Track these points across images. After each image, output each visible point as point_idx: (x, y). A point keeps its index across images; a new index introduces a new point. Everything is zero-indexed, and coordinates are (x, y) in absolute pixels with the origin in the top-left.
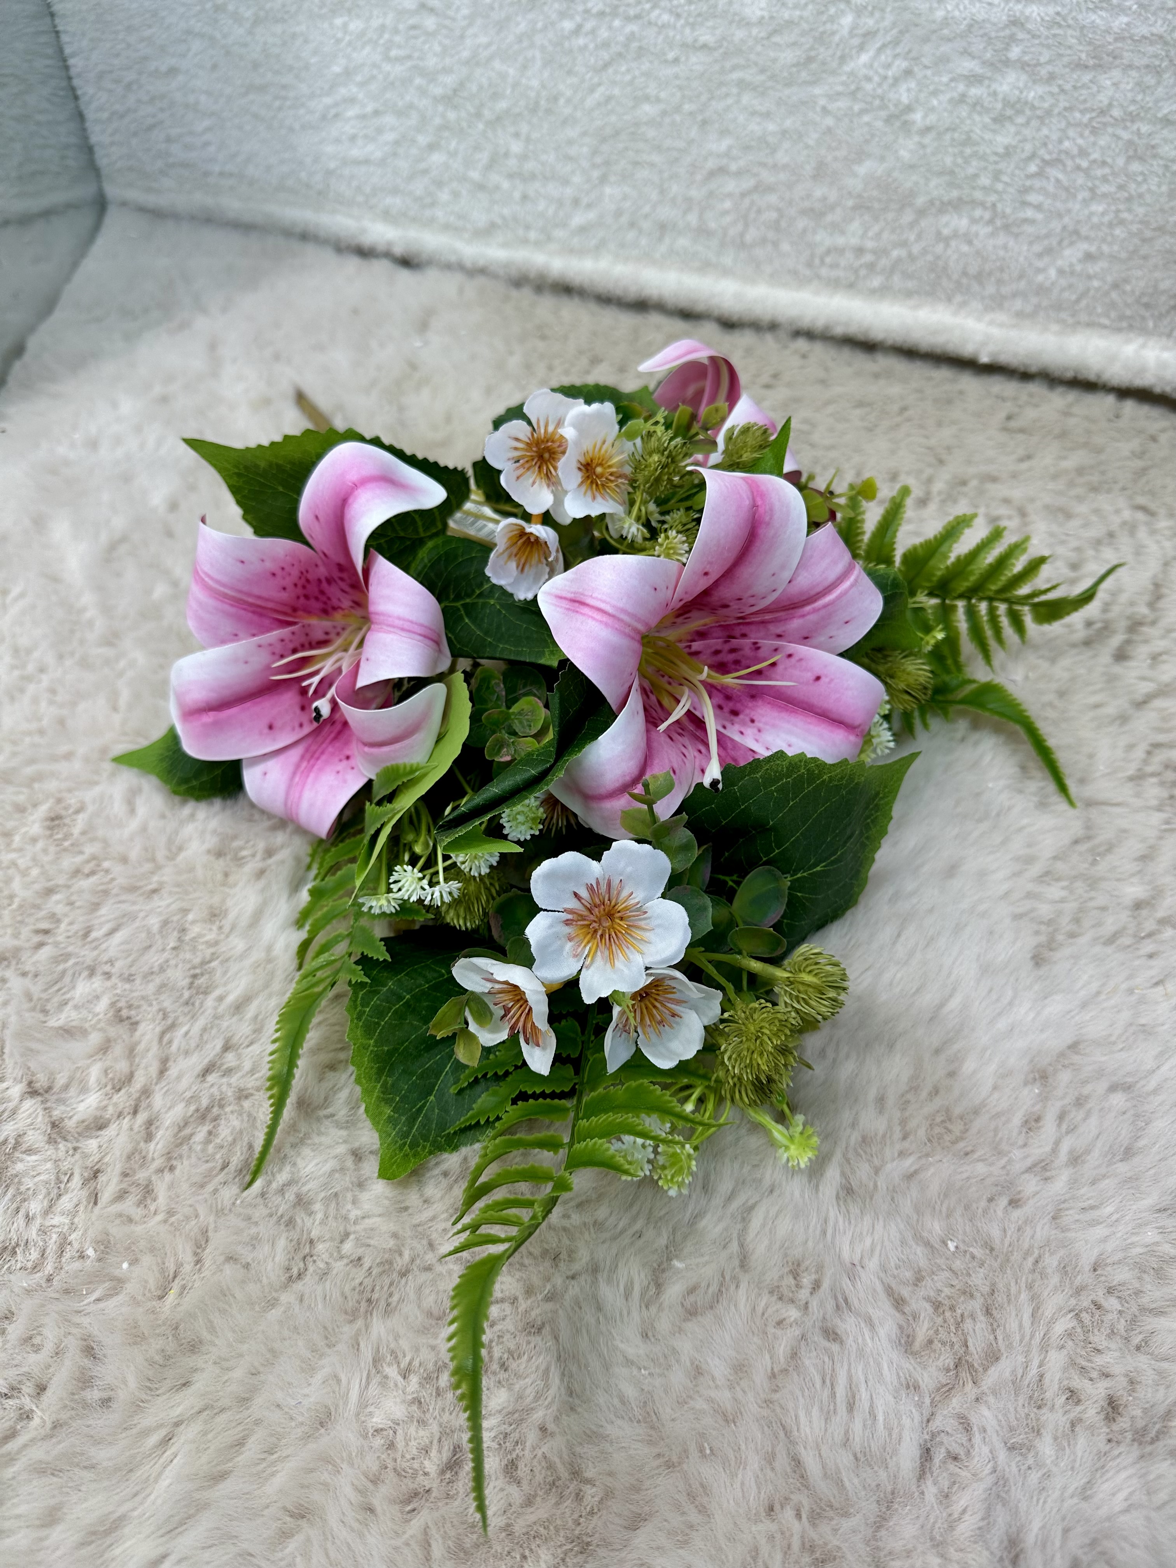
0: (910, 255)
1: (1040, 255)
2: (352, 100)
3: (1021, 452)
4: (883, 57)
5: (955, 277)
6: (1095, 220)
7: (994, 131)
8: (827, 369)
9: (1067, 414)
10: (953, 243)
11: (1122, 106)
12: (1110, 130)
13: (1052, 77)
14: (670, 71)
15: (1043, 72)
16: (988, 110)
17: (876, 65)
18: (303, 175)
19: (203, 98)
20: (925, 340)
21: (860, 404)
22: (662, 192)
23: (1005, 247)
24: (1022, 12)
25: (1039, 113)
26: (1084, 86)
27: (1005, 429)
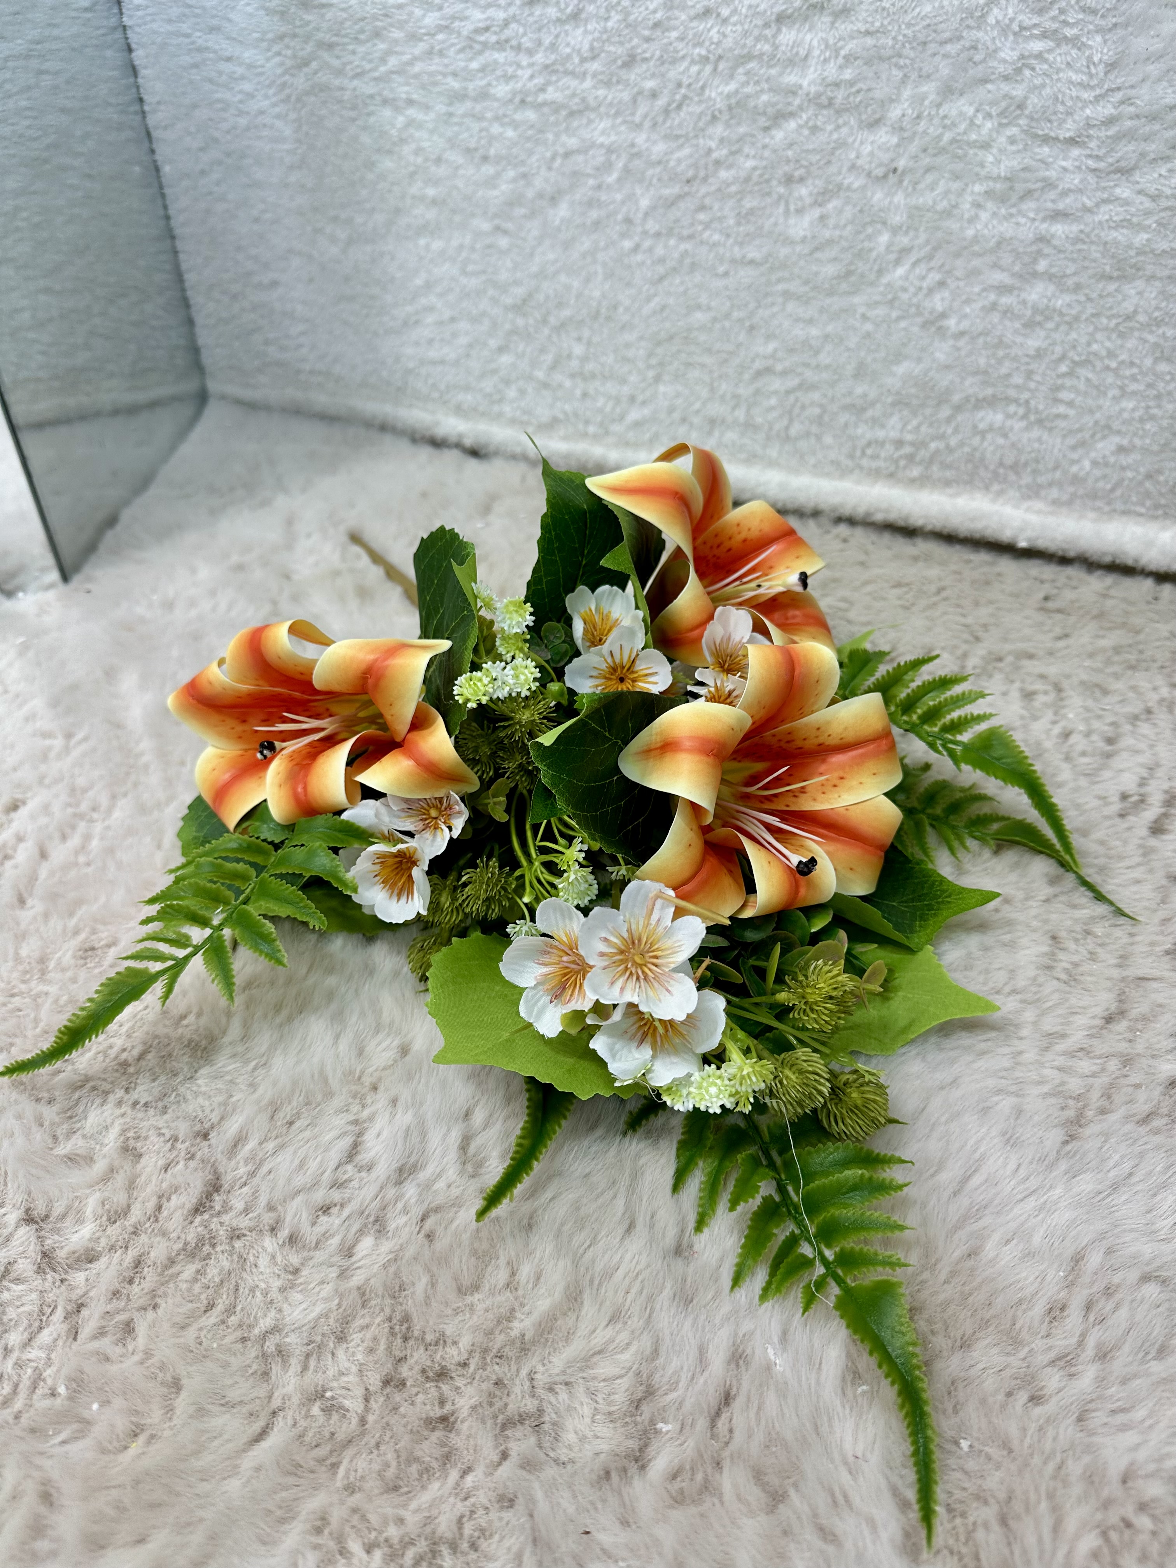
0: (948, 446)
1: (1074, 448)
2: (430, 309)
3: (1058, 631)
4: (918, 271)
5: (992, 467)
6: (1126, 415)
7: (1024, 335)
8: (866, 553)
9: (1105, 596)
10: (989, 437)
11: (1146, 312)
12: (1136, 334)
13: (1078, 287)
14: (719, 283)
15: (1070, 282)
16: (1018, 317)
17: (911, 277)
18: (385, 374)
19: (299, 307)
20: (963, 525)
21: (898, 585)
22: (712, 390)
23: (1039, 440)
24: (1047, 231)
25: (1066, 318)
26: (1109, 295)
27: (1042, 609)
